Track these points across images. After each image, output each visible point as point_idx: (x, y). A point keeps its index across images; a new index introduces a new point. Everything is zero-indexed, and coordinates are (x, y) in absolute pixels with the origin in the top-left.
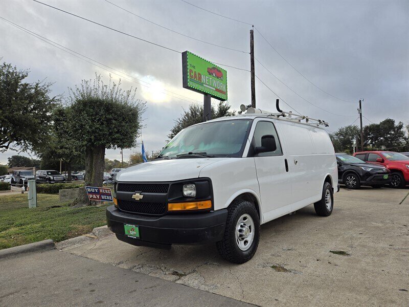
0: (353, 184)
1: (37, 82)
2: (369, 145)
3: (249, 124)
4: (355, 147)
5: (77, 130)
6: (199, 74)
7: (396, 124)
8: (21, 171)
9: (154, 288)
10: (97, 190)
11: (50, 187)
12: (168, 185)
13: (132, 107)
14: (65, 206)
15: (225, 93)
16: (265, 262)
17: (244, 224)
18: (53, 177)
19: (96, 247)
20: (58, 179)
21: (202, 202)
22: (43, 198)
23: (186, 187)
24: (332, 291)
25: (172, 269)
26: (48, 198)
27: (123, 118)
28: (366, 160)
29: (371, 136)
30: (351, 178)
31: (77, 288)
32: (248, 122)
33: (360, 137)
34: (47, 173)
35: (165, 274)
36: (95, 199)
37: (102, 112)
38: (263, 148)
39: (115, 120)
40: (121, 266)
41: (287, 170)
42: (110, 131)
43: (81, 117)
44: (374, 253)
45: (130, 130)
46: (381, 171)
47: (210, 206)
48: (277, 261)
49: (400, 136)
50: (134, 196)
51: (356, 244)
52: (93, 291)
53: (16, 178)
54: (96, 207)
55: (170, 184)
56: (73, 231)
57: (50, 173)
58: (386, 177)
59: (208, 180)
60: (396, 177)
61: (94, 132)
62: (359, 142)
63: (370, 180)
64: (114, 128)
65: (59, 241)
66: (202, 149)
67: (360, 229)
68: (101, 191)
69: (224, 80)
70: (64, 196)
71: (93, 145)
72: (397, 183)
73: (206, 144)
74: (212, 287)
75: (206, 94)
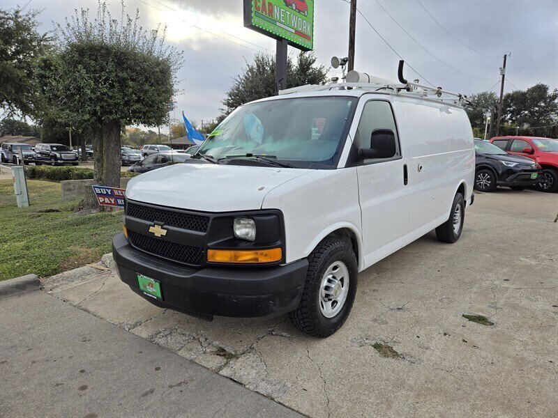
0: (486, 185)
1: (16, 9)
2: (507, 121)
3: (352, 106)
4: (488, 125)
5: (73, 95)
6: (270, 4)
7: (550, 92)
8: (14, 144)
9: (183, 387)
10: (109, 192)
11: (54, 171)
12: (208, 218)
13: (161, 59)
14: (66, 210)
15: (310, 38)
16: (363, 335)
17: (334, 277)
18: (61, 154)
19: (105, 288)
20: (67, 157)
21: (265, 252)
22: (42, 188)
23: (239, 223)
24: (474, 407)
25: (216, 343)
26: (49, 190)
27: (146, 77)
28: (507, 149)
29: (512, 109)
30: (484, 176)
31: (59, 380)
32: (350, 103)
33: (497, 109)
34: (52, 148)
35: (205, 353)
36: (108, 203)
37: (110, 67)
38: (373, 151)
39: (133, 80)
40: (137, 331)
41: (406, 183)
42: (126, 99)
43: (77, 74)
44: (531, 322)
45: (157, 98)
46: (529, 168)
47: (279, 258)
48: (382, 335)
49: (552, 111)
50: (152, 229)
51: (502, 302)
52: (84, 388)
53: (7, 153)
54: (111, 216)
55: (212, 217)
56: (72, 258)
57: (55, 149)
58: (534, 176)
59: (278, 214)
60: (548, 176)
61: (99, 99)
62: (495, 117)
63: (511, 181)
64: (131, 94)
65: (49, 275)
66: (270, 148)
67: (504, 270)
68: (116, 193)
69: (309, 16)
70: (69, 190)
71: (100, 120)
72: (547, 185)
73: (275, 140)
74: (278, 387)
75: (280, 39)
